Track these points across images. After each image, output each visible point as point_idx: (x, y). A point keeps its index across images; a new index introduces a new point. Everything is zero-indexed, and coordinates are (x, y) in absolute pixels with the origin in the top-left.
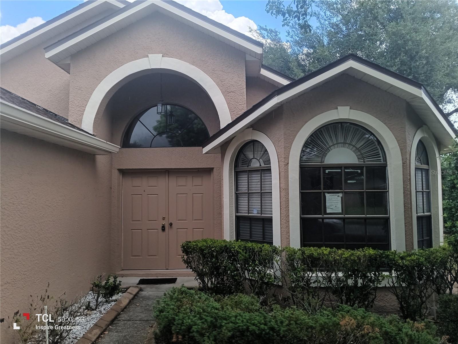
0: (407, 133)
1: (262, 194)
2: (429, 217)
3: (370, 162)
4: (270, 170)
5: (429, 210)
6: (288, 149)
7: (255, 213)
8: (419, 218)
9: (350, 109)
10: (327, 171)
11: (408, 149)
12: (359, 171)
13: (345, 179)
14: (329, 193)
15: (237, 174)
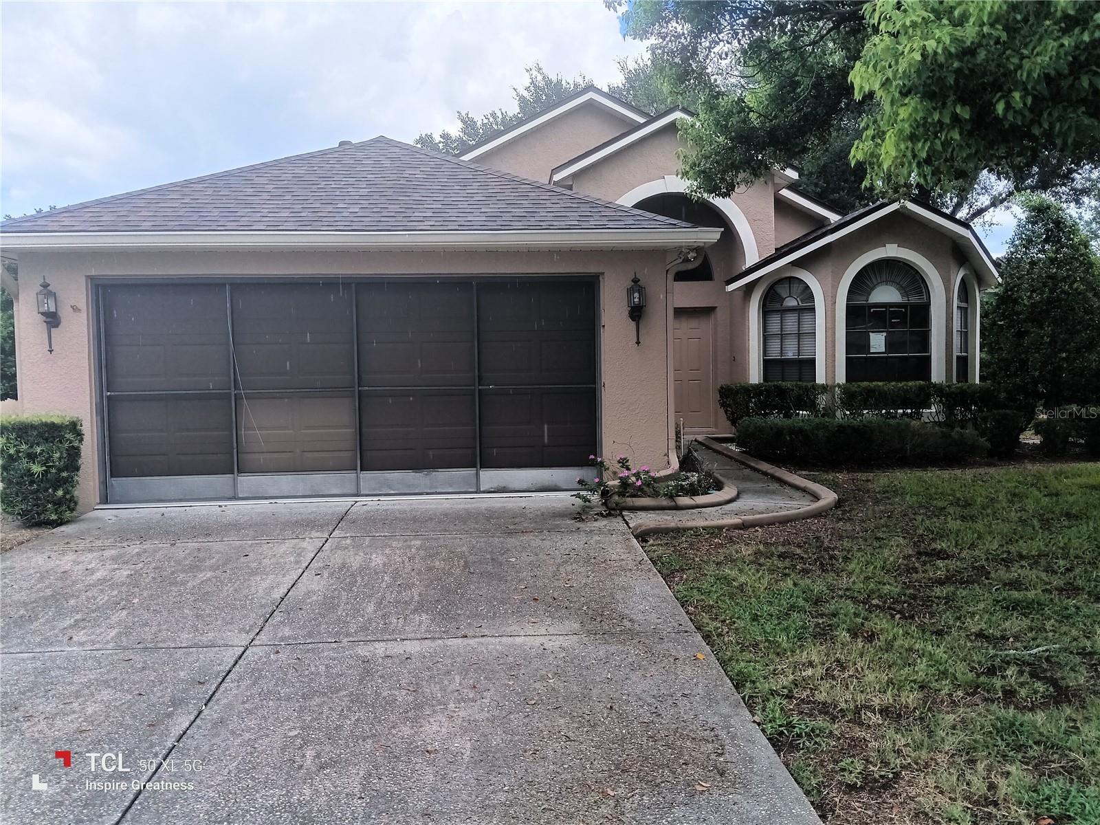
0: (951, 272)
1: (799, 335)
2: (966, 358)
3: (914, 299)
4: (813, 310)
5: (966, 351)
6: (835, 288)
7: (790, 354)
8: (958, 357)
9: (898, 246)
10: (872, 310)
11: (952, 281)
12: (903, 310)
13: (889, 318)
14: (873, 332)
15: (766, 312)
